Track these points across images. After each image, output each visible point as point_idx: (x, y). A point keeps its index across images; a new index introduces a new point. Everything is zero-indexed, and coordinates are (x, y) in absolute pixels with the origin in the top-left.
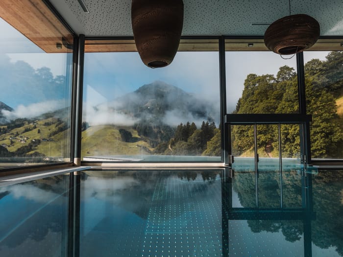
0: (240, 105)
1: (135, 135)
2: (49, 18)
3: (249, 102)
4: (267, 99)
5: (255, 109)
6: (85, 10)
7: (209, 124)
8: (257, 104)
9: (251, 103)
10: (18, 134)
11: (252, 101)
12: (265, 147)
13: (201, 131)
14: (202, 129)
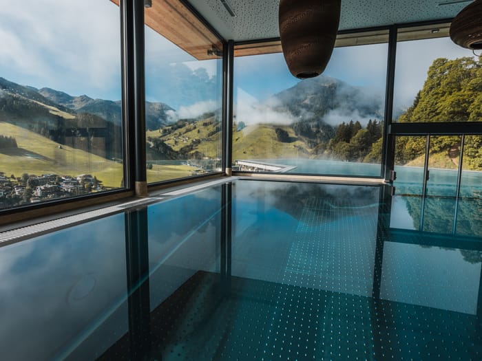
0: (420, 100)
1: (292, 134)
2: (198, 27)
3: (433, 95)
4: (460, 90)
5: (439, 105)
6: (232, 15)
7: (377, 123)
8: (443, 98)
9: (435, 96)
10: (180, 135)
11: (436, 94)
12: (449, 151)
13: (366, 130)
14: (368, 128)
